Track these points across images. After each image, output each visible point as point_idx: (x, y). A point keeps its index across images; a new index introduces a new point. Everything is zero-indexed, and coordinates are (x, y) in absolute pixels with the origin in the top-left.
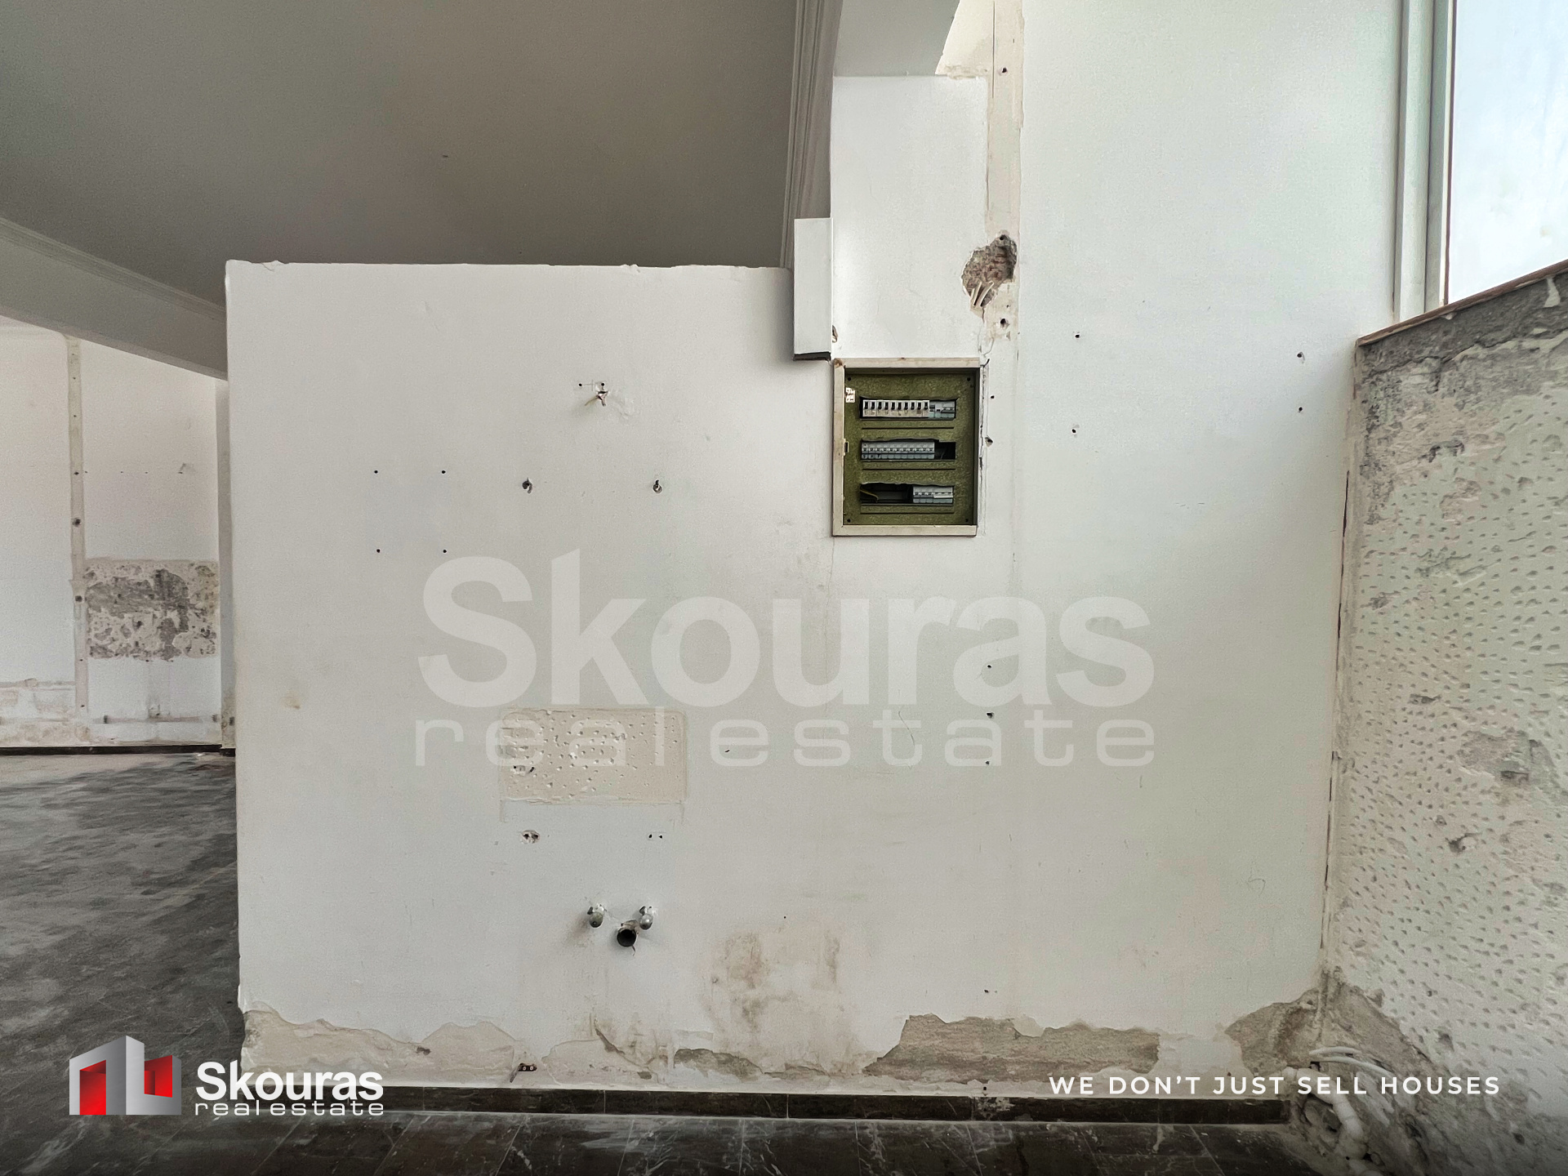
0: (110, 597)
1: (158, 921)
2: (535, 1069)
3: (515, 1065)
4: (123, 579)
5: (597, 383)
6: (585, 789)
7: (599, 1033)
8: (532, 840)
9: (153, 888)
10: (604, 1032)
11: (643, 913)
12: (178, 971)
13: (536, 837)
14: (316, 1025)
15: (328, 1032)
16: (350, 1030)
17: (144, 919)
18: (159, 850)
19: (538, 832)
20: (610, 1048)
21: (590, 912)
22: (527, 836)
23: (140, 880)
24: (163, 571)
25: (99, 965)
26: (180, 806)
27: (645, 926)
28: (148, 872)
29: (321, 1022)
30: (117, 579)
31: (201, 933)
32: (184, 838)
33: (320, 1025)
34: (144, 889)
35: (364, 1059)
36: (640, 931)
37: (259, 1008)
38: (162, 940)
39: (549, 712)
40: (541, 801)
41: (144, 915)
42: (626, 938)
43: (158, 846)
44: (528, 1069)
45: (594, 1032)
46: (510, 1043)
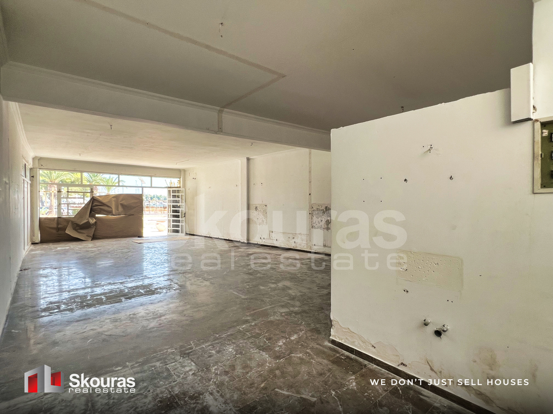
0: (316, 213)
1: (320, 296)
2: (406, 366)
3: (400, 362)
4: (319, 209)
5: (429, 145)
6: (424, 279)
7: (428, 363)
8: (406, 292)
9: (320, 288)
10: (430, 363)
11: (444, 326)
12: (322, 309)
13: (407, 291)
14: (347, 329)
15: (350, 332)
16: (355, 334)
17: (317, 294)
18: (322, 279)
19: (408, 290)
20: (432, 369)
21: (425, 321)
22: (405, 291)
23: (317, 285)
24: (327, 207)
25: (308, 302)
26: (327, 269)
27: (444, 331)
28: (319, 284)
29: (348, 328)
30: (317, 209)
31: (328, 301)
32: (328, 278)
33: (348, 329)
34: (318, 288)
35: (358, 343)
36: (443, 333)
37: (335, 320)
38: (320, 300)
39: (412, 252)
40: (409, 280)
41: (318, 293)
42: (438, 333)
43: (322, 278)
44: (404, 365)
45: (426, 362)
46: (399, 355)
